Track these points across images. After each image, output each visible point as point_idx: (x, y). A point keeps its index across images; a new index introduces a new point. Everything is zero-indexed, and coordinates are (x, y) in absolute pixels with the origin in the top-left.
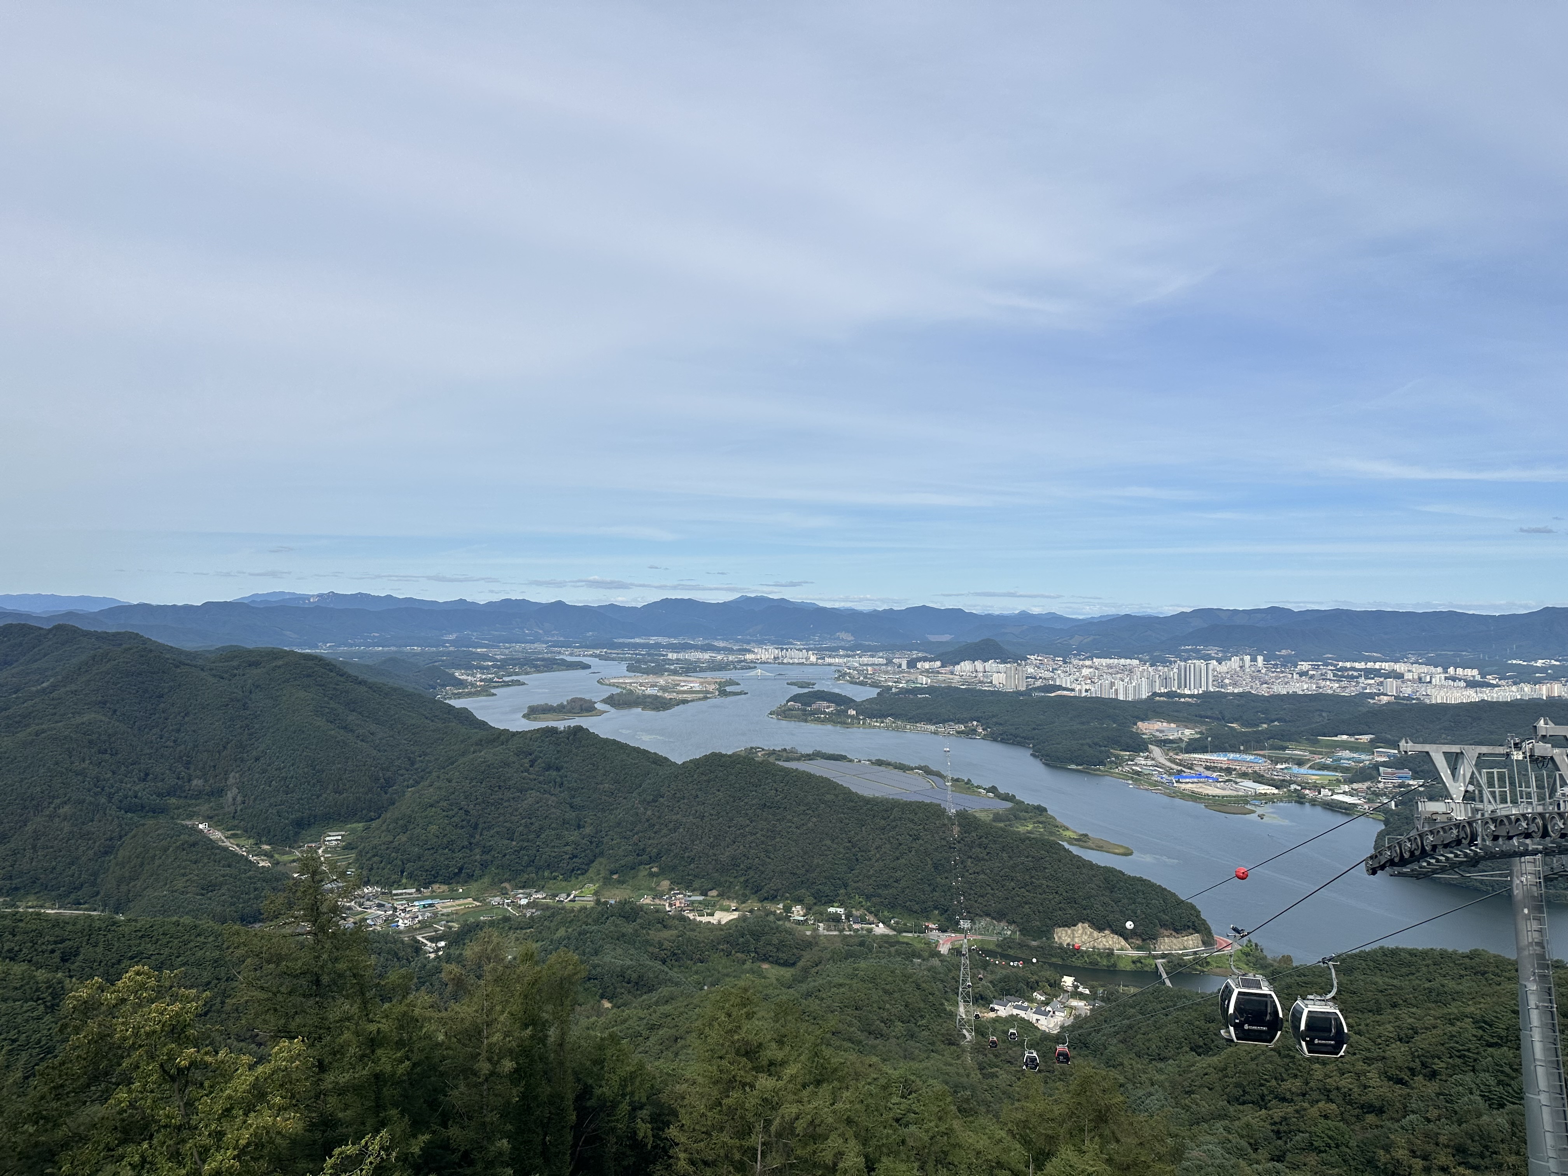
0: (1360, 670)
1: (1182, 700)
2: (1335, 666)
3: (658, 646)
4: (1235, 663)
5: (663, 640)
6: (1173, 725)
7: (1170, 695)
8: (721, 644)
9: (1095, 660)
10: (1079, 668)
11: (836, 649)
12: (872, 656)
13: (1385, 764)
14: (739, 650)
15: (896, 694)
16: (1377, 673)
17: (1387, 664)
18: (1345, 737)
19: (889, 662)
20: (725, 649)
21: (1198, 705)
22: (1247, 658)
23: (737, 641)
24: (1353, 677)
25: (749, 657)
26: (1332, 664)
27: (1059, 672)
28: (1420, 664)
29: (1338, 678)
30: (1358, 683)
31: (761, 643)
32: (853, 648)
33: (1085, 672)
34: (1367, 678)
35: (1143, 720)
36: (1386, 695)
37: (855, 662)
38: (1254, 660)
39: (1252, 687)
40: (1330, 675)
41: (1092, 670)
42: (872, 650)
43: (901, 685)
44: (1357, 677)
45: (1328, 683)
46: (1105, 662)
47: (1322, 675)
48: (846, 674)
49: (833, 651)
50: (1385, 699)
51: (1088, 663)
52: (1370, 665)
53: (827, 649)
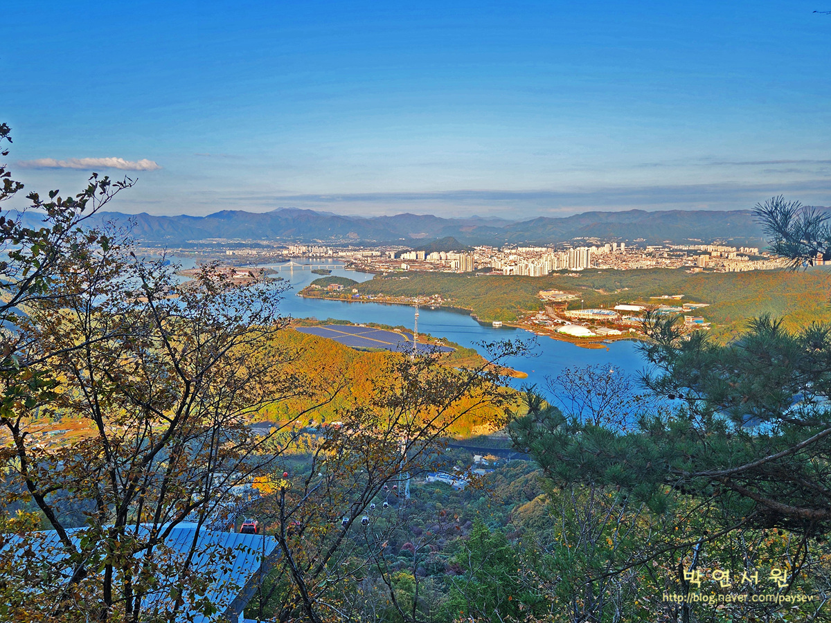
0: (685, 251)
1: (570, 275)
2: (670, 248)
3: (219, 245)
4: (606, 249)
5: (223, 241)
6: (561, 292)
7: (564, 271)
8: (265, 243)
9: (519, 249)
10: (507, 255)
11: (346, 246)
12: (371, 250)
13: (688, 314)
14: (278, 247)
15: (386, 277)
16: (695, 253)
17: (702, 246)
18: (666, 297)
19: (383, 254)
20: (268, 246)
21: (579, 278)
22: (615, 245)
23: (277, 241)
24: (679, 256)
25: (285, 252)
26: (668, 247)
27: (495, 258)
28: (723, 245)
29: (670, 256)
30: (682, 260)
31: (294, 242)
32: (359, 245)
33: (512, 257)
34: (688, 256)
35: (543, 289)
36: (698, 267)
37: (359, 255)
38: (619, 245)
39: (615, 264)
40: (666, 255)
41: (516, 256)
42: (372, 246)
43: (390, 271)
44: (682, 256)
45: (664, 260)
46: (524, 249)
47: (660, 255)
48: (352, 263)
49: (344, 247)
50: (697, 270)
51: (514, 251)
52: (692, 248)
53: (339, 246)
